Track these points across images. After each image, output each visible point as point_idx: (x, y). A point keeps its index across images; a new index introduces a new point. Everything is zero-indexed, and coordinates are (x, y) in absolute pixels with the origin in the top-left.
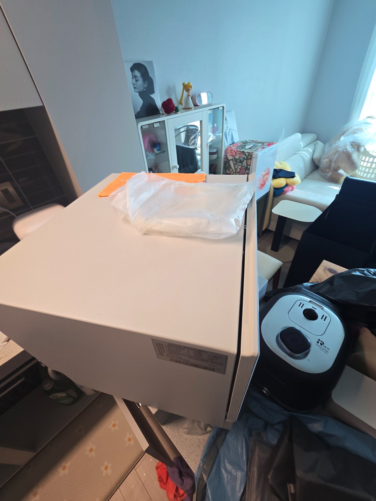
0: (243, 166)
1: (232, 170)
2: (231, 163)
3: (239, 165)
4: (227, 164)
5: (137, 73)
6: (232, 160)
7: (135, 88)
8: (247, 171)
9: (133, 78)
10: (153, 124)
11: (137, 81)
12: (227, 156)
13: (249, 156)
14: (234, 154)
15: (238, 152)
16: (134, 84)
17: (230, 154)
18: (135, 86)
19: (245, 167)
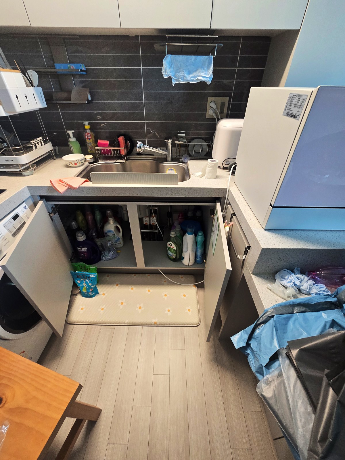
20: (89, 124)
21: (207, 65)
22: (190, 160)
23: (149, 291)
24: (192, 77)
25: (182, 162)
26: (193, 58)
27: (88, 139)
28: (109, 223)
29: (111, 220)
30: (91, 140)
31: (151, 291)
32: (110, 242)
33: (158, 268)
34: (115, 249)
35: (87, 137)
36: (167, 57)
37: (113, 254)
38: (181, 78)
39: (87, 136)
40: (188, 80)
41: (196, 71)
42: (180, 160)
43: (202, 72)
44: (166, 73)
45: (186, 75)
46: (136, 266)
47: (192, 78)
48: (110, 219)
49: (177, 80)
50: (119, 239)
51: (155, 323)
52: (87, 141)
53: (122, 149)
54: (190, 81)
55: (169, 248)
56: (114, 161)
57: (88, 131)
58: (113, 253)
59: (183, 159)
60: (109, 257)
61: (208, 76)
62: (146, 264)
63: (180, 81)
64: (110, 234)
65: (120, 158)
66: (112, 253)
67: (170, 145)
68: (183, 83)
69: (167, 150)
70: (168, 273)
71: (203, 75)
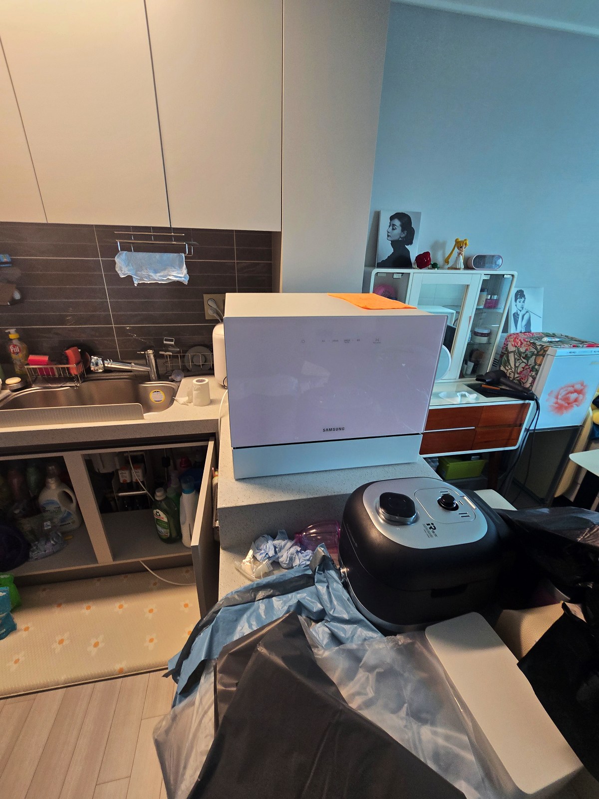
0: (529, 363)
1: (509, 367)
2: (512, 358)
3: (523, 362)
4: (505, 357)
5: (397, 222)
6: (514, 352)
7: (388, 236)
8: (532, 372)
9: (390, 226)
10: (393, 273)
11: (393, 229)
12: (507, 345)
13: (540, 350)
14: (519, 344)
15: (525, 343)
16: (388, 232)
17: (513, 343)
18: (389, 234)
19: (531, 366)
20: (17, 331)
21: (177, 263)
22: (185, 377)
23: (121, 607)
24: (161, 276)
25: (173, 381)
26: (157, 256)
27: (14, 353)
28: (49, 488)
29: (53, 482)
30: (20, 355)
31: (125, 606)
32: (49, 523)
33: (140, 560)
34: (59, 534)
35: (13, 351)
36: (120, 254)
37: (53, 545)
38: (146, 278)
39: (12, 349)
40: (156, 280)
41: (165, 269)
42: (170, 378)
43: (173, 271)
44: (123, 272)
45: (151, 274)
46: (96, 561)
47: (159, 278)
48: (50, 480)
49: (140, 280)
50: (69, 514)
51: (121, 671)
52: (14, 356)
53: (73, 366)
54: (159, 281)
55: (157, 521)
56: (60, 385)
57: (15, 342)
58: (55, 542)
59: (173, 377)
60: (45, 551)
61: (182, 276)
62: (115, 556)
63: (145, 281)
64: (51, 508)
65: (71, 379)
66: (52, 542)
67: (152, 357)
68: (149, 282)
69: (148, 364)
70: (159, 567)
71: (175, 275)
